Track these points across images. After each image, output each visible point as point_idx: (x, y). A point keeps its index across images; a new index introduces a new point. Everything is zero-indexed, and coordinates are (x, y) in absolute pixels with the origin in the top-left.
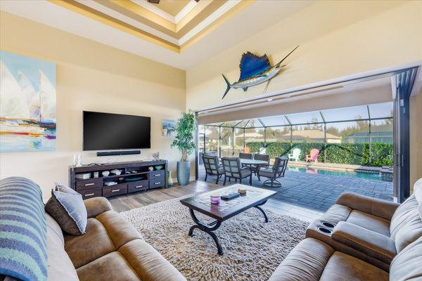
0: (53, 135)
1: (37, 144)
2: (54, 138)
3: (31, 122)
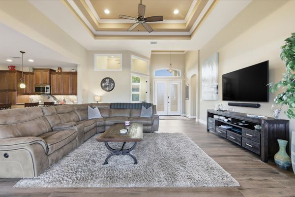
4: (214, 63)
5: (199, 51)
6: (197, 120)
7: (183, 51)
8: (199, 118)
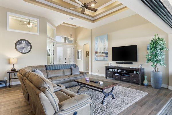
0: (107, 56)
1: (104, 59)
2: (108, 57)
3: (103, 53)
4: (105, 40)
5: (91, 29)
6: (90, 73)
7: (76, 26)
8: (91, 72)
